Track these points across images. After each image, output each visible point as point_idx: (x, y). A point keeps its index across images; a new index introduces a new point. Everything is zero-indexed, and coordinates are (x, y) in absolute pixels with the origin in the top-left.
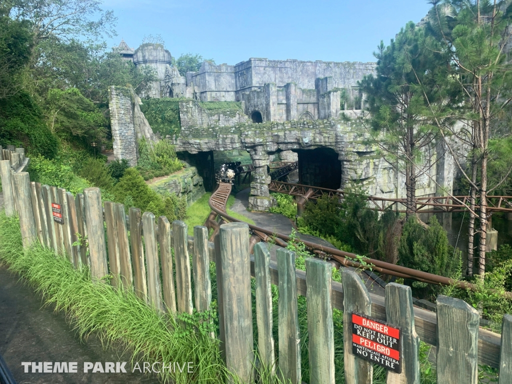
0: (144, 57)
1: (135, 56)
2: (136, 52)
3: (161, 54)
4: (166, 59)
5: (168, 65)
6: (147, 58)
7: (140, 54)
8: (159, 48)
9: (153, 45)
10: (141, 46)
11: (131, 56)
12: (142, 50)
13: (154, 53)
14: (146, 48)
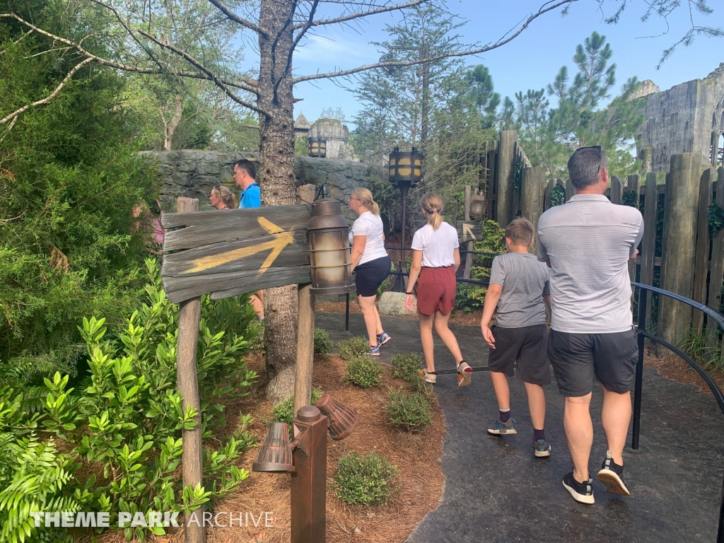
0: (319, 133)
1: (309, 132)
2: (312, 127)
3: (337, 131)
4: (343, 136)
5: (343, 142)
6: (321, 134)
7: (315, 130)
8: (336, 124)
9: (329, 120)
10: (316, 121)
11: (306, 130)
12: (317, 125)
13: (330, 130)
14: (322, 124)
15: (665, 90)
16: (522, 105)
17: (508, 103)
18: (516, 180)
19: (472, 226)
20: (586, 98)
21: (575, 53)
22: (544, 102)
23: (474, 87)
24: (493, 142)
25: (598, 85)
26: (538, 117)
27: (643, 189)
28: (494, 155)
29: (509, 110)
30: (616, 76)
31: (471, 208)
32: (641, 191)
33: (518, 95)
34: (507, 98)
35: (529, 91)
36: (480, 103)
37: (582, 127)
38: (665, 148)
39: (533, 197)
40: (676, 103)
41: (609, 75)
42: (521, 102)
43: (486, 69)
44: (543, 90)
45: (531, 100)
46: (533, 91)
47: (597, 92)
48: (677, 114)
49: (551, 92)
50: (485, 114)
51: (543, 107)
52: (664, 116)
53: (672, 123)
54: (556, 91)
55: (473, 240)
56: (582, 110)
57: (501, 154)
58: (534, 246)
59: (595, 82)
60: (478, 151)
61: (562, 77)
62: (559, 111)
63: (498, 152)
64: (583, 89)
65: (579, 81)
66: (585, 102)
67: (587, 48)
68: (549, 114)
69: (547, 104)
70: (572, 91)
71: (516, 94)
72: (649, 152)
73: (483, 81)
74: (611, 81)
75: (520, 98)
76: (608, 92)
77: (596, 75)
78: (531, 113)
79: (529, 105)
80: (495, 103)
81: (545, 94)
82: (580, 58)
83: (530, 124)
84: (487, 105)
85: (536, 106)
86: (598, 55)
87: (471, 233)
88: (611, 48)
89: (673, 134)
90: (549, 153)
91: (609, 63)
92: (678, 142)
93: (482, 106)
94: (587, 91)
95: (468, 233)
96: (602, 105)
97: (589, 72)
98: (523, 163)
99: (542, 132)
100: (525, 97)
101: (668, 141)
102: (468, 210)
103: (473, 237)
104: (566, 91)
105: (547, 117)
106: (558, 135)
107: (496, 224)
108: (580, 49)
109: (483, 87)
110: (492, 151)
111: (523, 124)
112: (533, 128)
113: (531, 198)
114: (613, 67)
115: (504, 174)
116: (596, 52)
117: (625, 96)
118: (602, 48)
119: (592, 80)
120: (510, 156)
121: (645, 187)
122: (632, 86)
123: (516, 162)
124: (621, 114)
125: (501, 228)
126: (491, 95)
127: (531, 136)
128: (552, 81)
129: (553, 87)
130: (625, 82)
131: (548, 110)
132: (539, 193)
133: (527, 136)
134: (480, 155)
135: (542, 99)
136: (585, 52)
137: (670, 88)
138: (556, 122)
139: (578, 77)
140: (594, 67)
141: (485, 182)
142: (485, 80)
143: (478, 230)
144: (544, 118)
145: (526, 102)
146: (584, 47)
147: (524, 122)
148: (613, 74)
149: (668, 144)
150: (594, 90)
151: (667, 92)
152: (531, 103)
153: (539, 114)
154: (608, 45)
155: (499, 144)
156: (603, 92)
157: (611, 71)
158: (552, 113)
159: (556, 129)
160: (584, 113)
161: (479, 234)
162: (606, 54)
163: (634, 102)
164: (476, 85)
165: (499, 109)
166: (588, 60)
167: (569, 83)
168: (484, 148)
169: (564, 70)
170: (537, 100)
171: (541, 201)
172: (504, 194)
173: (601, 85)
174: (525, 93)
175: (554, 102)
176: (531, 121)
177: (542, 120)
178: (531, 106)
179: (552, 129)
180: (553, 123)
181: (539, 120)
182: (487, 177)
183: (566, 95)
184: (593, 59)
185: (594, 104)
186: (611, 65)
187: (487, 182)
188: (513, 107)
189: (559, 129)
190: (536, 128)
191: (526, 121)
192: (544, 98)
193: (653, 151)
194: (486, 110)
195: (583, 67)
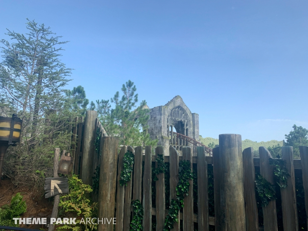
15: (151, 108)
16: (99, 106)
17: (93, 104)
18: (96, 144)
19: (59, 182)
20: (127, 106)
21: (122, 87)
22: (109, 106)
23: (77, 95)
24: (81, 118)
25: (131, 101)
26: (106, 112)
27: (195, 159)
28: (82, 126)
29: (93, 107)
30: (138, 99)
31: (59, 166)
32: (193, 160)
33: (97, 101)
34: (92, 102)
35: (102, 100)
36: (79, 102)
37: (126, 118)
38: (152, 129)
39: (110, 160)
40: (155, 113)
41: (136, 98)
42: (99, 104)
43: (83, 88)
44: (108, 101)
45: (103, 104)
46: (104, 100)
47: (131, 104)
48: (156, 117)
49: (112, 101)
50: (81, 108)
51: (108, 108)
52: (152, 117)
53: (154, 120)
54: (114, 101)
55: (60, 194)
56: (125, 111)
57: (87, 126)
58: (110, 201)
59: (130, 100)
60: (71, 123)
61: (117, 96)
62: (116, 110)
63: (85, 124)
64: (125, 102)
65: (124, 99)
66: (126, 107)
67: (127, 86)
68: (111, 111)
69: (110, 106)
70: (121, 102)
71: (96, 101)
72: (147, 130)
73: (81, 93)
74: (136, 100)
75: (98, 103)
76: (135, 105)
77: (130, 97)
78: (103, 110)
79: (102, 106)
80: (86, 103)
81: (110, 102)
82: (124, 90)
83: (102, 114)
84: (83, 104)
85: (106, 107)
86: (131, 89)
87: (58, 187)
88: (136, 87)
89: (155, 124)
90: (111, 128)
91: (135, 93)
92: (157, 127)
93: (80, 104)
94: (127, 103)
95: (55, 188)
96: (133, 109)
97: (128, 96)
98: (101, 132)
99: (108, 118)
100: (101, 102)
101: (153, 127)
102: (56, 168)
103: (60, 191)
104: (118, 102)
105: (110, 112)
106: (115, 120)
107: (79, 180)
108: (124, 86)
109: (81, 95)
110: (81, 124)
111: (99, 114)
112: (104, 116)
113: (108, 161)
114: (137, 95)
115: (88, 139)
116: (130, 88)
117: (141, 107)
118: (133, 87)
119: (129, 99)
120: (93, 128)
121: (196, 158)
122: (144, 103)
123: (97, 131)
124: (140, 114)
125: (83, 183)
126: (85, 100)
127: (103, 120)
128: (113, 97)
129: (113, 99)
130: (141, 102)
131: (110, 109)
132: (114, 157)
133: (101, 119)
134: (73, 125)
135: (108, 104)
136: (126, 87)
137: (153, 108)
138: (114, 114)
139: (123, 97)
140: (130, 94)
141: (75, 144)
142: (82, 93)
143: (64, 185)
144: (109, 112)
145: (101, 105)
146: (126, 85)
147: (100, 113)
148: (137, 97)
149: (154, 128)
150: (130, 103)
151: (152, 109)
152: (103, 105)
153: (107, 111)
154: (135, 86)
155: (86, 119)
156: (133, 104)
157: (136, 96)
158: (112, 111)
159: (114, 118)
160: (126, 112)
161: (65, 188)
162: (134, 89)
163: (145, 110)
164: (77, 94)
165: (88, 106)
166: (127, 91)
167: (120, 99)
168: (76, 121)
169: (118, 93)
170: (106, 105)
171: (116, 163)
172: (88, 153)
173: (132, 101)
174: (100, 101)
175: (113, 106)
176: (103, 113)
177: (108, 113)
178: (103, 107)
179: (112, 117)
180: (113, 115)
181: (107, 113)
182: (77, 140)
183: (119, 103)
184: (129, 90)
185: (130, 108)
186: (136, 94)
187: (77, 144)
188: (95, 106)
189: (116, 118)
190: (105, 117)
191: (101, 113)
192: (109, 104)
193: (148, 130)
194: (82, 106)
195: (125, 93)
